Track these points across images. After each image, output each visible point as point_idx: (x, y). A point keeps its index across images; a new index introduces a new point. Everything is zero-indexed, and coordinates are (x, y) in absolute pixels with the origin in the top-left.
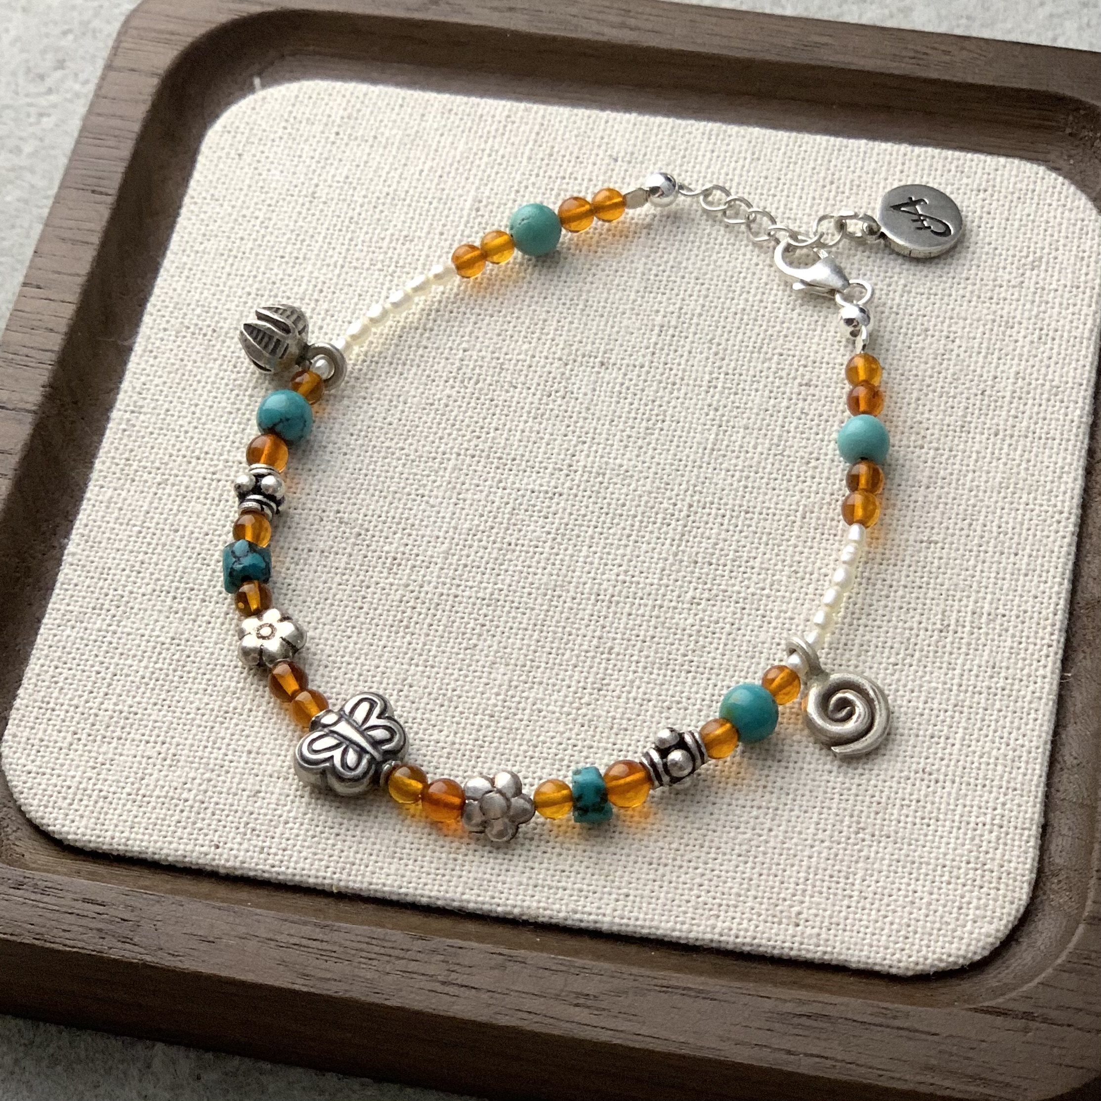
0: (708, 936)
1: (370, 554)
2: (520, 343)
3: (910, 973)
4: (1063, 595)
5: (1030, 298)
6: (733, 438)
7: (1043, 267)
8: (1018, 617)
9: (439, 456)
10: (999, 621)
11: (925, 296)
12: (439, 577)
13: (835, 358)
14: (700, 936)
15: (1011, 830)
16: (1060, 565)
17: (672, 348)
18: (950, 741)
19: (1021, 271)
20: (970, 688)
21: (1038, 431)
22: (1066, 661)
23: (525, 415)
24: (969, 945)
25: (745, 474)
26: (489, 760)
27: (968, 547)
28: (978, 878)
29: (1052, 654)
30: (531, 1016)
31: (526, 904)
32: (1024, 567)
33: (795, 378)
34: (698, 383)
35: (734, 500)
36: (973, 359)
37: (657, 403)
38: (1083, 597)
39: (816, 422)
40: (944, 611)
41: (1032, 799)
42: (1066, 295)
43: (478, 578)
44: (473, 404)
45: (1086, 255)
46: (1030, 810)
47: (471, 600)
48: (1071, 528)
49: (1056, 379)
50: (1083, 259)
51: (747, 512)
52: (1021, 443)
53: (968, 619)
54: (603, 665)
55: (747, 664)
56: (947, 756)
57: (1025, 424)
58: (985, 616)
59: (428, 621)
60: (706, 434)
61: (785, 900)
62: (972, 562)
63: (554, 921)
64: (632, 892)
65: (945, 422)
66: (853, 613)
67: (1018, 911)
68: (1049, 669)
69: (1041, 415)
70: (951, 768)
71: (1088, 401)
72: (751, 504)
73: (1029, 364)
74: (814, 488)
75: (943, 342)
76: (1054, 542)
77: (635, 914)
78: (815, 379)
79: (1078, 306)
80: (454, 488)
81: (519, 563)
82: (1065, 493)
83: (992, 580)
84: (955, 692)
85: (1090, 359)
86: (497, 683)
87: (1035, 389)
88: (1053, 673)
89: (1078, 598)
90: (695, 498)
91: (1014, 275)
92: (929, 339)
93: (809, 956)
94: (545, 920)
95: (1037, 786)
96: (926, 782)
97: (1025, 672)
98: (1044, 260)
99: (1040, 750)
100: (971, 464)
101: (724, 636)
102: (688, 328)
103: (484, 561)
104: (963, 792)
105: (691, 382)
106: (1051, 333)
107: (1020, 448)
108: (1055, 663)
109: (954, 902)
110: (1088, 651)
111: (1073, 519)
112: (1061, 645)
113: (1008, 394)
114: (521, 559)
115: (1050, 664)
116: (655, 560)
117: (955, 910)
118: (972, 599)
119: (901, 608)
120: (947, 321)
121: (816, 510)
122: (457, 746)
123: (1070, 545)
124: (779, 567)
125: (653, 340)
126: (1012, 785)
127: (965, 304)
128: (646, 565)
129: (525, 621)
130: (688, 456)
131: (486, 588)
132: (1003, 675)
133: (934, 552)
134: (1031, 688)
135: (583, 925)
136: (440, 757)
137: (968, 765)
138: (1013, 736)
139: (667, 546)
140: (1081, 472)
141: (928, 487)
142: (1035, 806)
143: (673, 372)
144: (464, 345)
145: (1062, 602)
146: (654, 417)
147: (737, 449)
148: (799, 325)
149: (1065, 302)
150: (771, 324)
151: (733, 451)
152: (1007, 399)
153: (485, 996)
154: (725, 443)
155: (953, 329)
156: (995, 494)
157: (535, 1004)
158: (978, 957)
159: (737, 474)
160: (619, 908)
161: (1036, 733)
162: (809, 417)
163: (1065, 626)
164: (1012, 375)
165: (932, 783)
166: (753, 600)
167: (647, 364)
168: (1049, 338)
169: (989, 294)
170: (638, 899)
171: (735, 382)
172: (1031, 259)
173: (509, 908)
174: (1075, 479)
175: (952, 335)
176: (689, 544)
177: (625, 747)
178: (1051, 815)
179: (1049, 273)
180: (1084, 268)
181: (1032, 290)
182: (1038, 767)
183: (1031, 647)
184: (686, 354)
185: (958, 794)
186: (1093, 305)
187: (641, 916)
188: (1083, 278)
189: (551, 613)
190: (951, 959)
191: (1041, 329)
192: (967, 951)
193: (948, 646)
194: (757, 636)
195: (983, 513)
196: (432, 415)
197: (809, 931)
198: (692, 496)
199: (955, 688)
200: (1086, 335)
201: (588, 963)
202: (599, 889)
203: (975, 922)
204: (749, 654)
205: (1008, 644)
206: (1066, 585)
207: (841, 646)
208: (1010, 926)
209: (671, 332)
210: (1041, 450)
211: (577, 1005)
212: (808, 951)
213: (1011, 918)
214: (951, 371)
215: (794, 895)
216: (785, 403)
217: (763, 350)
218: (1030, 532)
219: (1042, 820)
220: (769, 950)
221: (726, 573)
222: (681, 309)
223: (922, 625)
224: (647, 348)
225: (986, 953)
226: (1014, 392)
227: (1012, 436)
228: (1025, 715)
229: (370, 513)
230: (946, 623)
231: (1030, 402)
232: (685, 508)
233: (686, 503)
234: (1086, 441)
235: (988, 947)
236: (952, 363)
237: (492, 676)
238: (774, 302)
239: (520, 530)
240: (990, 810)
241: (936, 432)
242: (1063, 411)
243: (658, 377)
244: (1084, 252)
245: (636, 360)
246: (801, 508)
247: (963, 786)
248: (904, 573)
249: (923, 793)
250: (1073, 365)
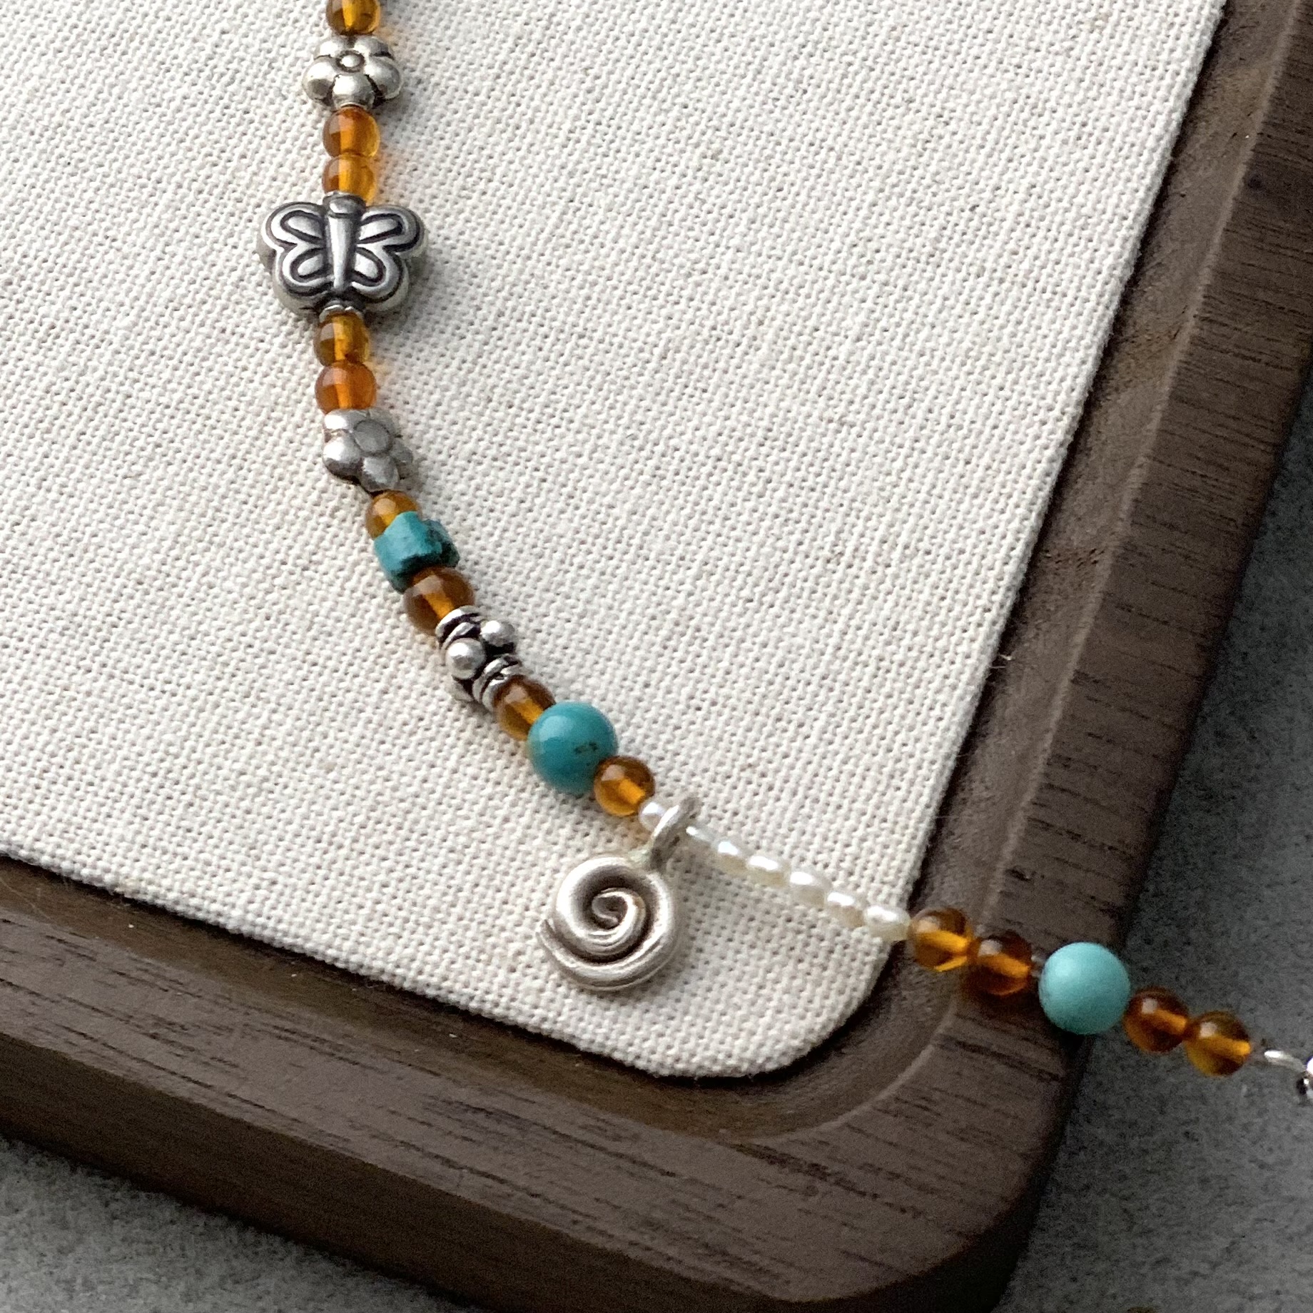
0: (378, 964)
1: (18, 315)
2: (307, 31)
3: (665, 1072)
4: (1024, 536)
5: (1078, 74)
6: (586, 222)
7: (1108, 31)
8: (948, 558)
9: (150, 185)
10: (917, 561)
11: (919, 49)
12: (110, 364)
13: (764, 124)
14: (367, 962)
15: (864, 881)
16: (1029, 491)
17: (527, 73)
18: (804, 730)
19: (1072, 32)
20: (852, 656)
21: (1043, 279)
22: (1008, 637)
23: (289, 142)
24: (761, 1045)
25: (590, 278)
26: (120, 648)
27: (898, 440)
28: (799, 946)
29: (986, 624)
30: (84, 1042)
31: (124, 870)
32: (975, 483)
33: (697, 145)
34: (553, 131)
35: (567, 315)
36: (969, 156)
37: (486, 152)
38: (1057, 544)
39: (715, 215)
40: (840, 532)
41: (906, 839)
42: (1134, 79)
43: (166, 376)
44: (217, 114)
45: (1178, 20)
46: (899, 856)
47: (149, 406)
48: (1059, 436)
49: (1089, 204)
50: (1172, 24)
51: (581, 337)
52: (1014, 293)
53: (874, 548)
54: (318, 533)
55: (530, 565)
56: (793, 753)
57: (1025, 265)
58: (899, 548)
59: (79, 427)
60: (547, 211)
61: (503, 929)
62: (898, 464)
63: (159, 902)
64: (281, 879)
65: (907, 245)
66: (704, 513)
67: (847, 1005)
68: (976, 646)
69: (1053, 256)
70: (796, 771)
71: (1129, 245)
72: (590, 325)
73: (1054, 175)
74: (688, 316)
75: (931, 122)
76: (1030, 452)
77: (279, 912)
78: (726, 151)
79: (1149, 97)
80: (162, 235)
81: (231, 362)
82: (1062, 380)
83: (922, 496)
84: (827, 657)
85: (1147, 181)
86: (158, 534)
87: (1055, 213)
88: (982, 652)
89: (1049, 544)
90: (510, 304)
91: (1061, 35)
92: (911, 115)
93: (521, 1020)
94: (148, 898)
95: (920, 820)
96: (753, 787)
97: (940, 644)
98: (1113, 19)
99: (936, 767)
100: (931, 314)
101: (505, 518)
102: (558, 46)
103: (180, 350)
104: (806, 810)
105: (543, 129)
106: (1097, 133)
107: (1009, 302)
108: (988, 637)
109: (754, 975)
110: (1045, 626)
111: (1066, 421)
112: (1005, 611)
113: (1010, 217)
114: (235, 356)
115: (980, 639)
116: (430, 387)
117: (753, 988)
118: (886, 520)
119: (777, 516)
120: (945, 90)
121: (684, 348)
122: (77, 619)
123: (1052, 460)
124: (610, 426)
125: (501, 58)
126: (882, 812)
127: (977, 70)
128: (415, 392)
129: (219, 450)
130: (514, 239)
131: (174, 391)
132: (905, 642)
133: (845, 440)
134: (943, 671)
135: (201, 915)
136: (51, 631)
137: (822, 771)
138: (900, 738)
139: (453, 369)
140: (1093, 351)
141: (858, 340)
142: (908, 851)
143: (519, 110)
144: (224, 25)
145: (1020, 547)
146: (476, 173)
147: (587, 239)
148: (722, 66)
149: (1129, 89)
150: (681, 57)
151: (582, 242)
152: (1006, 225)
153: (26, 999)
154: (573, 227)
155: (950, 105)
156: (955, 367)
157: (94, 1024)
158: (771, 1066)
159: (580, 277)
160: (258, 899)
161: (935, 740)
162: (705, 207)
163: (1017, 583)
164: (1022, 189)
165: (762, 790)
166: (560, 469)
167: (484, 91)
168: (1093, 139)
169: (1015, 61)
170: (288, 891)
171: (608, 138)
172: (1092, 14)
173: (98, 873)
174: (1084, 362)
175: (946, 115)
176: (485, 371)
177: (321, 661)
178: (933, 869)
179: (1116, 40)
180: (1171, 41)
181: (1084, 62)
182: (927, 791)
183: (957, 608)
184: (545, 85)
185: (797, 813)
186: (1172, 99)
187: (287, 917)
188: (1164, 56)
189: (259, 443)
190: (732, 1062)
191: (1084, 125)
192: (757, 1054)
193: (834, 585)
194: (554, 526)
195: (932, 392)
196: (155, 121)
197: (528, 982)
198: (507, 300)
199: (830, 650)
200: (1151, 143)
201: (185, 976)
202: (235, 866)
203: (779, 1012)
204: (536, 550)
205: (924, 597)
206: (1033, 521)
207: (674, 559)
208: (831, 1027)
209: (530, 49)
210: (1041, 309)
211: (154, 1037)
212: (520, 1012)
213: (836, 1015)
214: (932, 169)
215: (518, 925)
216: (674, 181)
217: (660, 96)
218: (997, 432)
219: (917, 874)
220: (463, 1001)
221: (530, 424)
222: (553, 15)
223: (802, 548)
224: (490, 67)
225: (786, 1062)
226: (1021, 214)
227: (1001, 281)
228: (924, 710)
229: (32, 253)
230: (838, 549)
231: (1041, 234)
232: (492, 317)
233: (494, 310)
234: (1114, 305)
235: (792, 1053)
236: (937, 156)
237: (153, 524)
238: (693, 26)
239: (243, 313)
240: (838, 846)
241: (890, 258)
242: (1087, 255)
243: (496, 113)
244: (1176, 15)
245: (470, 83)
246: (662, 344)
247: (808, 802)
248: (793, 464)
249: (744, 802)
250: (1120, 187)
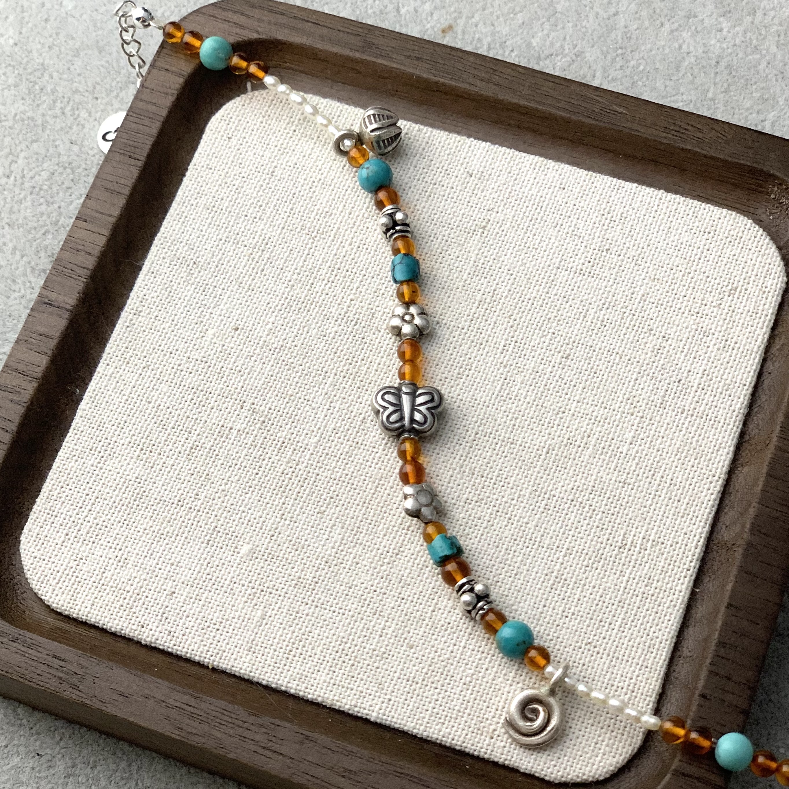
0: (435, 736)
1: (268, 437)
2: (388, 300)
3: (557, 782)
4: (703, 536)
5: (723, 316)
6: (512, 389)
7: (736, 296)
8: (671, 546)
9: (323, 374)
10: (658, 548)
11: (654, 305)
12: (310, 460)
13: (588, 342)
14: (430, 735)
15: (639, 695)
16: (706, 514)
17: (484, 318)
18: (612, 626)
19: (721, 296)
20: (632, 591)
21: (710, 414)
22: (698, 581)
23: (382, 352)
24: (597, 770)
25: (515, 416)
26: (320, 593)
27: (649, 491)
28: (612, 725)
29: (688, 577)
30: (314, 779)
31: (326, 696)
32: (682, 511)
33: (559, 352)
34: (497, 346)
35: (506, 433)
36: (677, 356)
37: (468, 356)
38: (718, 537)
39: (568, 385)
40: (625, 534)
41: (656, 675)
42: (748, 319)
43: (333, 465)
44: (350, 340)
45: (767, 290)
46: (653, 683)
47: (327, 479)
48: (718, 488)
49: (729, 379)
50: (764, 292)
51: (512, 443)
52: (697, 422)
53: (639, 542)
54: (402, 538)
55: (493, 551)
56: (607, 637)
57: (702, 408)
58: (651, 542)
59: (297, 490)
60: (495, 384)
61: (487, 719)
62: (649, 502)
63: (341, 709)
64: (393, 698)
65: (651, 399)
66: (567, 526)
67: (632, 751)
68: (684, 586)
69: (714, 404)
70: (609, 646)
71: (747, 398)
72: (516, 438)
73: (714, 365)
74: (558, 433)
75: (660, 340)
76: (706, 496)
77: (392, 714)
78: (572, 354)
79: (754, 327)
80: (329, 398)
81: (362, 458)
82: (719, 462)
83: (660, 517)
84: (620, 593)
85: (754, 367)
86: (333, 540)
87: (714, 383)
88: (687, 589)
89: (714, 537)
90: (481, 429)
91: (716, 298)
92: (651, 338)
93: (496, 760)
94: (337, 708)
95: (662, 667)
96: (591, 652)
97: (669, 586)
98: (738, 290)
99: (668, 642)
100: (662, 431)
101: (482, 529)
102: (497, 305)
103: (339, 452)
104: (613, 663)
105: (492, 345)
106: (732, 344)
107: (696, 425)
108: (689, 582)
109: (593, 738)
110: (713, 577)
111: (720, 482)
112: (696, 570)
113: (695, 385)
114: (363, 455)
115: (686, 583)
116: (447, 469)
117: (593, 744)
118: (645, 528)
119: (598, 527)
120: (666, 325)
121: (556, 449)
122: (301, 580)
123: (715, 500)
124: (525, 486)
125: (473, 311)
126: (645, 664)
127: (680, 314)
128: (441, 471)
129: (358, 499)
130: (481, 398)
131: (337, 472)
132: (654, 585)
133: (626, 491)
134: (670, 598)
135: (359, 715)
136: (290, 586)
137: (620, 645)
138: (652, 630)
139: (457, 460)
140: (732, 448)
141: (631, 444)
142: (657, 681)
143: (482, 336)
144: (352, 296)
145: (702, 540)
146: (464, 366)
147: (513, 397)
148: (569, 314)
149: (746, 323)
150: (551, 310)
151: (511, 398)
152: (694, 389)
153: (288, 761)
154: (507, 392)
155: (668, 332)
156: (673, 456)
157: (319, 772)
158: (602, 778)
159: (510, 415)
160: (383, 708)
161: (667, 630)
162: (564, 381)
163: (701, 557)
164: (701, 372)
165: (595, 654)
166: (505, 506)
167: (466, 327)
168: (731, 347)
169: (696, 311)
170: (396, 704)
171: (521, 349)
172: (729, 288)
173: (315, 697)
174: (728, 453)
175: (667, 336)
176: (471, 460)
177: (406, 597)
178: (667, 687)
179: (740, 300)
180: (764, 299)
181: (726, 311)
182: (664, 654)
183: (676, 569)
184: (492, 324)
185: (610, 664)
186: (765, 328)
187: (396, 716)
188: (761, 308)
189: (375, 496)
190: (585, 777)
191: (727, 341)
192: (595, 773)
193: (623, 559)
194: (503, 533)
195: (663, 468)
196: (323, 344)
197: (498, 743)
198: (479, 426)
199: (622, 589)
200: (755, 350)
201: (355, 749)
202: (373, 693)
203: (604, 755)
204: (496, 544)
205: (662, 564)
206: (707, 528)
207: (555, 548)
208: (626, 760)
209: (486, 306)
210: (709, 429)
211: (343, 776)
212: (496, 756)
213: (628, 756)
214: (661, 362)
215: (494, 717)
216: (550, 369)
217: (543, 329)
218: (691, 487)
219: (660, 691)
220: (471, 752)
221: (491, 485)
222: (495, 290)
223: (609, 542)
224: (469, 316)
225: (607, 776)
226: (700, 384)
227: (692, 415)
228: (662, 616)
229: (273, 408)
230: (624, 542)
231: (709, 393)
232: (473, 435)
233: (474, 431)
234: (740, 427)
235: (610, 773)
236: (663, 356)
237: (331, 535)
238: (556, 295)
239: (366, 434)
240: (627, 679)
241: (644, 405)
242: (729, 403)
243: (472, 338)
244: (766, 287)
245: (460, 323)
246: (547, 446)
247: (614, 659)
248: (604, 503)
249: (587, 660)
250: (742, 371)
